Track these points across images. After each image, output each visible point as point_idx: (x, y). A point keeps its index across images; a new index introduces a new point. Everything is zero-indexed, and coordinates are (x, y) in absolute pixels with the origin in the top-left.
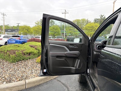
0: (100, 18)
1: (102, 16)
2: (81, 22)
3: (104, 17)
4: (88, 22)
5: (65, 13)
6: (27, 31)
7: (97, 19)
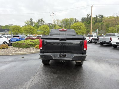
0: (86, 17)
1: (89, 15)
2: (69, 21)
3: (90, 16)
4: (76, 21)
5: (53, 15)
6: (17, 31)
7: (84, 18)
